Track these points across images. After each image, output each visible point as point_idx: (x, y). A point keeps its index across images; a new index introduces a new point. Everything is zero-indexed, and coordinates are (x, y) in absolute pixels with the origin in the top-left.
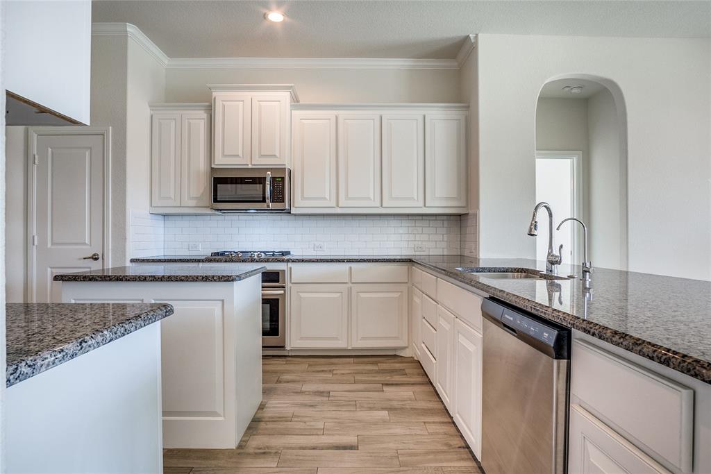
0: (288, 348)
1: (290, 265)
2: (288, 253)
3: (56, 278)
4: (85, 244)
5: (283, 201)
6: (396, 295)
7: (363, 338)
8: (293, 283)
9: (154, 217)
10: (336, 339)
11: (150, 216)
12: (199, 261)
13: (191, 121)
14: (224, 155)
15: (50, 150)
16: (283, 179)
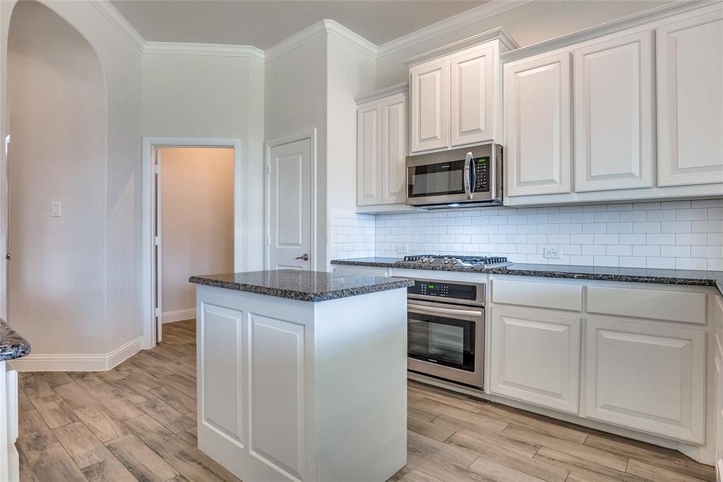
0: (487, 391)
1: (492, 277)
2: (504, 260)
4: (299, 244)
5: (488, 189)
6: (679, 344)
7: (605, 407)
8: (495, 303)
9: (362, 216)
10: (559, 396)
11: (356, 216)
12: (388, 266)
13: (391, 108)
14: (422, 140)
15: (278, 159)
16: (488, 159)
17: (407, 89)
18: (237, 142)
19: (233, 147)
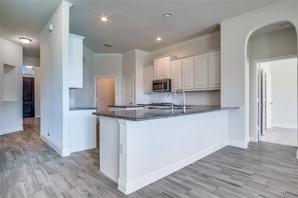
3: (108, 106)
4: (130, 101)
5: (167, 89)
9: (145, 94)
11: (143, 94)
13: (150, 69)
14: (156, 77)
15: (125, 80)
16: (167, 82)
17: (153, 65)
18: (116, 76)
19: (114, 77)
